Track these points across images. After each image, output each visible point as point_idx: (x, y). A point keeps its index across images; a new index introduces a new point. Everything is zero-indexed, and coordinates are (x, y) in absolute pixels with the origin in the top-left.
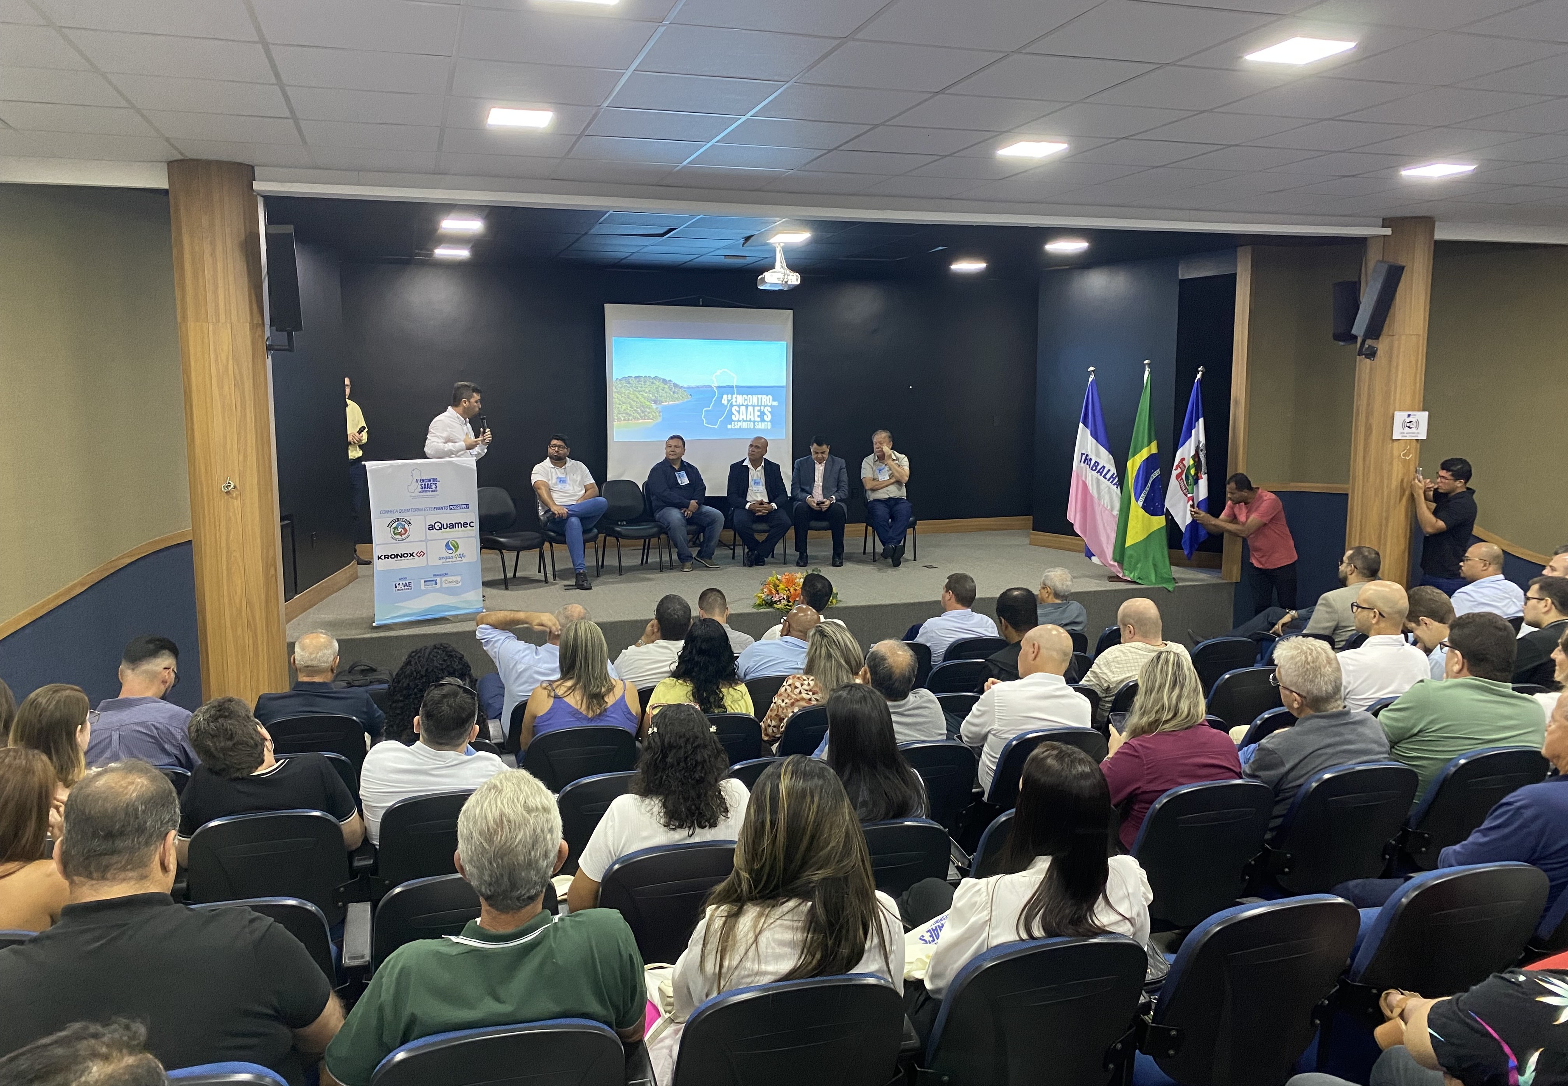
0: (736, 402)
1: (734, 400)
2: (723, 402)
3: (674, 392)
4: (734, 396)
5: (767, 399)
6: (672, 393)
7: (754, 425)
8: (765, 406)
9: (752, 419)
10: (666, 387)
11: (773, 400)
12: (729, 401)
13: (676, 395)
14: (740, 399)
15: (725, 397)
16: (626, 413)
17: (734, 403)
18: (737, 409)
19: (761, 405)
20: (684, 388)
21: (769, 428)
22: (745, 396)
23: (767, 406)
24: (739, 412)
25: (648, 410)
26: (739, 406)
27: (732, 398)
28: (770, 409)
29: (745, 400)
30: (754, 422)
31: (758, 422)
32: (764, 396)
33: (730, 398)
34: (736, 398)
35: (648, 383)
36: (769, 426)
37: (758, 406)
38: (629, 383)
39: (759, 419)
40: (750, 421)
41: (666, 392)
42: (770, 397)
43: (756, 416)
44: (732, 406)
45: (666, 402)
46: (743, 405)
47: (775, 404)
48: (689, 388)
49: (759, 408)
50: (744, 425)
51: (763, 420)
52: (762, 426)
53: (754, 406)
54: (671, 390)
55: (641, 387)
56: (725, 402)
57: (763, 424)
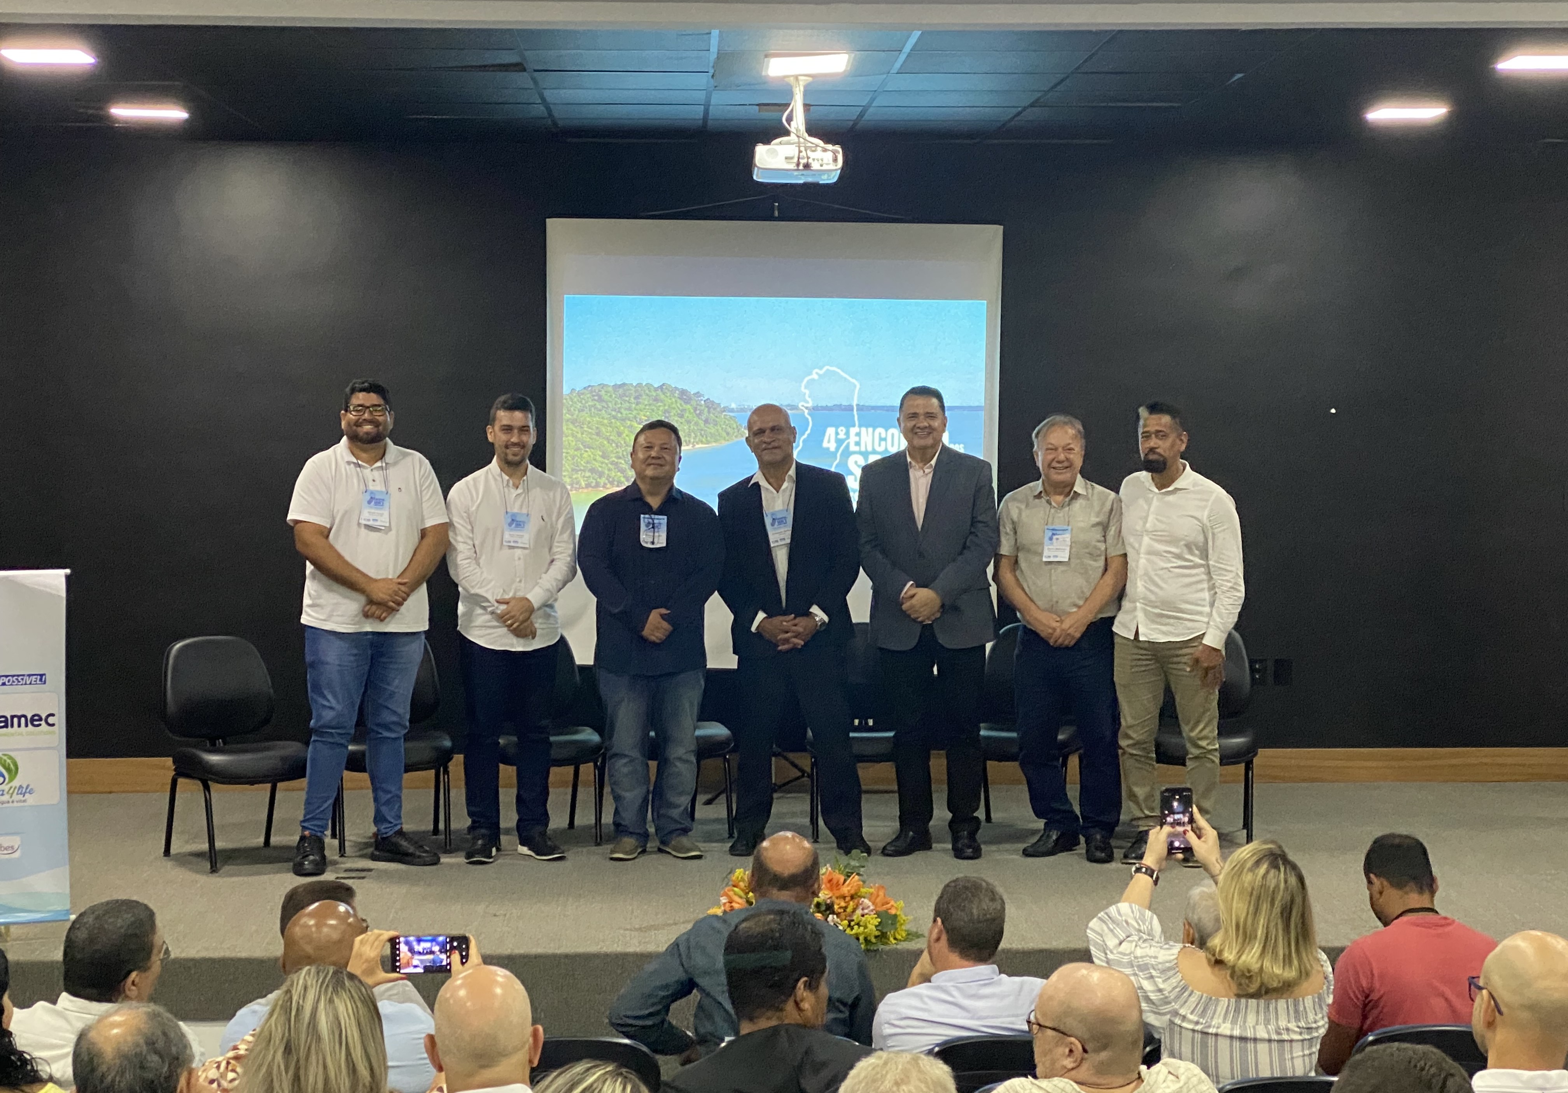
3: (706, 421)
6: (701, 423)
16: (592, 470)
35: (645, 400)
38: (600, 400)
41: (689, 422)
54: (699, 415)
55: (629, 409)
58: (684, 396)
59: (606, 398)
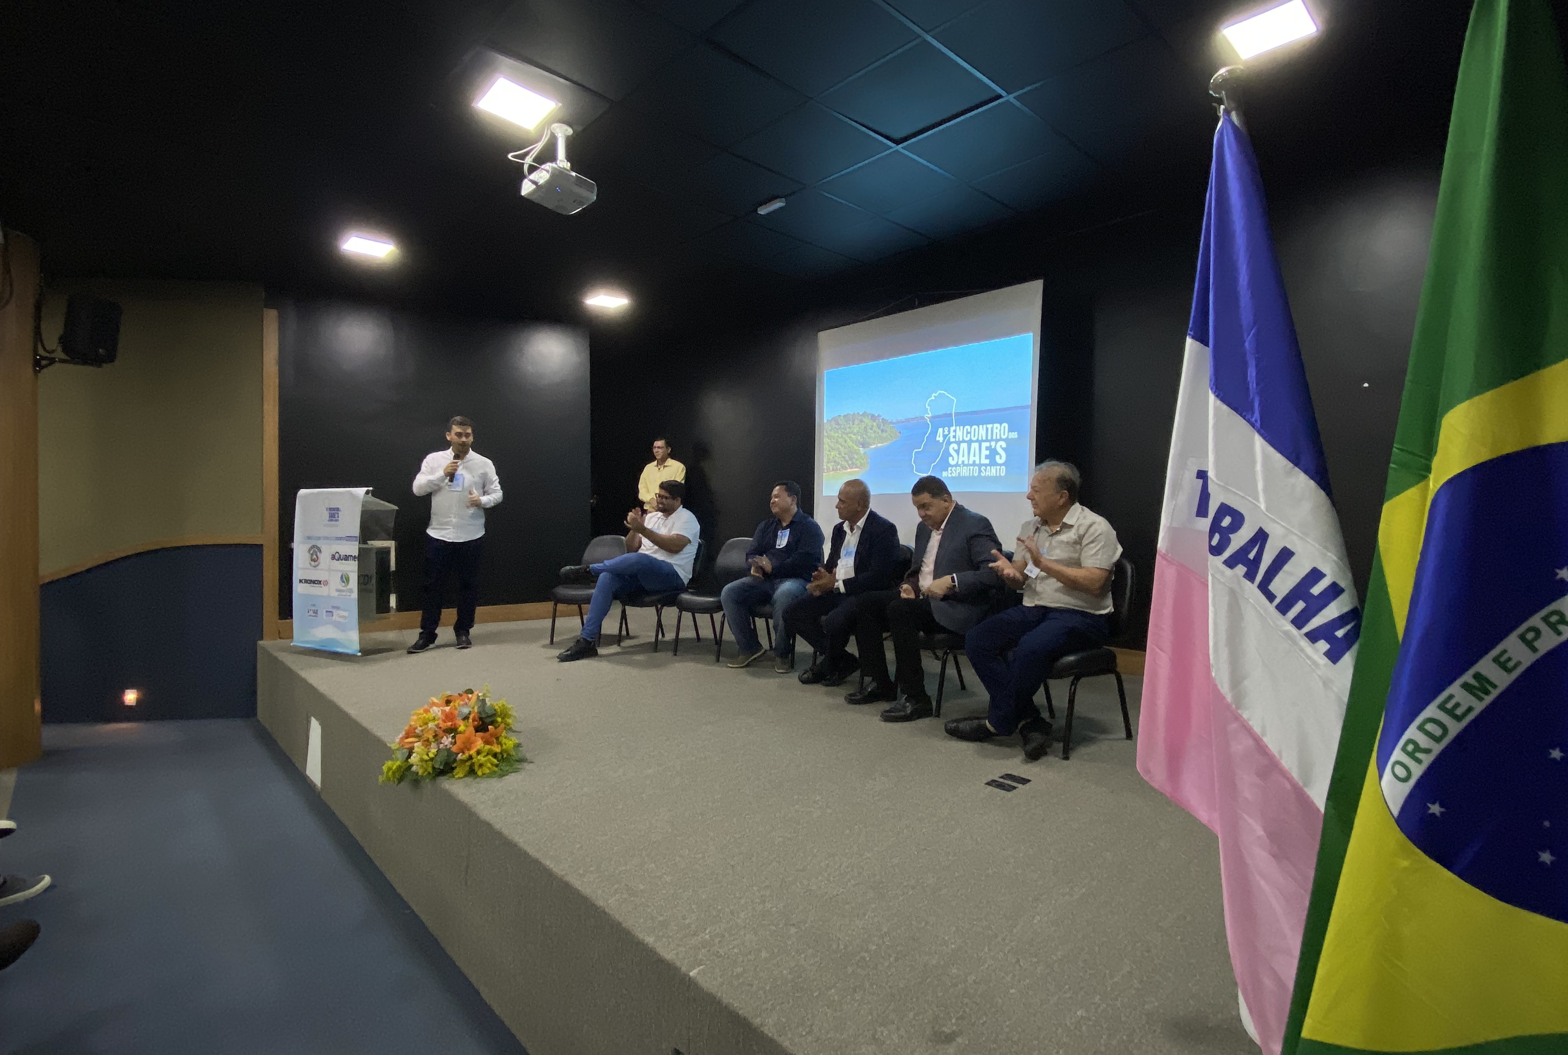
0: (954, 437)
1: (952, 434)
2: (938, 439)
3: (882, 431)
4: (952, 429)
5: (1001, 430)
6: (880, 432)
7: (980, 471)
8: (997, 441)
9: (977, 462)
10: (875, 424)
11: (1010, 430)
12: (945, 436)
13: (885, 435)
14: (960, 432)
15: (941, 430)
16: (835, 462)
17: (952, 440)
18: (955, 446)
19: (992, 440)
20: (893, 423)
21: (1003, 475)
22: (968, 427)
23: (1001, 439)
24: (957, 452)
25: (856, 456)
26: (959, 443)
27: (949, 431)
28: (1004, 445)
29: (968, 433)
30: (980, 465)
31: (986, 465)
32: (998, 425)
33: (946, 433)
34: (955, 431)
35: (856, 422)
36: (1003, 471)
37: (987, 440)
38: (838, 424)
39: (987, 461)
40: (974, 464)
41: (875, 432)
42: (1005, 425)
43: (983, 457)
44: (949, 443)
45: (874, 444)
46: (964, 441)
47: (1014, 435)
48: (898, 422)
49: (987, 444)
50: (965, 472)
51: (993, 463)
52: (993, 471)
53: (980, 442)
54: (879, 428)
55: (850, 428)
56: (940, 439)
57: (993, 469)
58: (873, 418)
59: (840, 422)
